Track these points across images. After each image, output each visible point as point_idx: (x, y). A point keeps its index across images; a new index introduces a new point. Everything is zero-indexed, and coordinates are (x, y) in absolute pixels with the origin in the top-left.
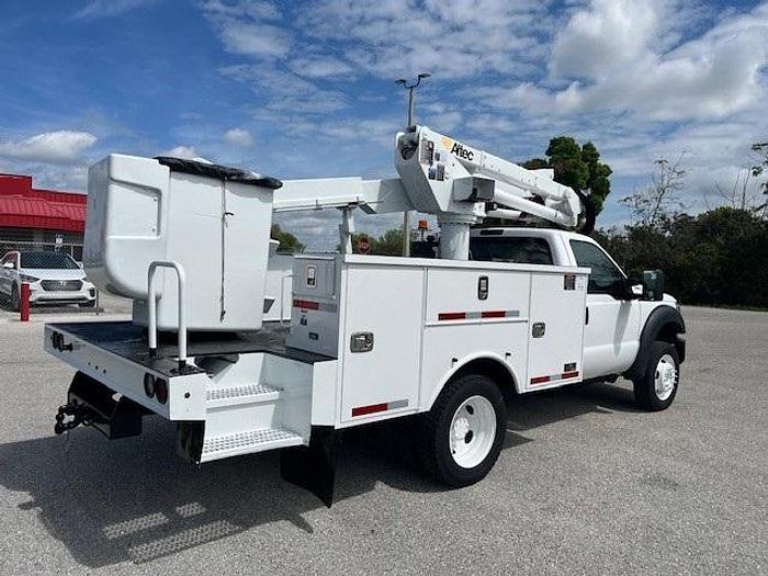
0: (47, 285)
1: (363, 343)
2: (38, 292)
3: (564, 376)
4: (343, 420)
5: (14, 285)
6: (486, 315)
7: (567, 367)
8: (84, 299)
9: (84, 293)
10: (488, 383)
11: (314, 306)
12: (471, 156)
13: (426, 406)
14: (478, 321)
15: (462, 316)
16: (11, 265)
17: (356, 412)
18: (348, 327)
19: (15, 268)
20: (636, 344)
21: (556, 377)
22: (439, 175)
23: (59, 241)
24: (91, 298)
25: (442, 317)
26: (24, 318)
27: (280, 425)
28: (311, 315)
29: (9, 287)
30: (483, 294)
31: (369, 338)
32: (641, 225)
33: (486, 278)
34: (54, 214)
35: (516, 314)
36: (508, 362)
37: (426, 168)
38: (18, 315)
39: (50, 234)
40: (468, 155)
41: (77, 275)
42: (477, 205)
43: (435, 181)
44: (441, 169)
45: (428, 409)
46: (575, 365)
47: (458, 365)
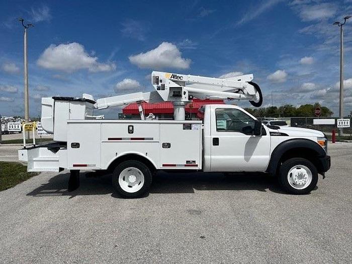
3: (185, 166)
4: (70, 168)
6: (132, 139)
7: (187, 161)
12: (181, 78)
14: (129, 141)
15: (121, 139)
17: (74, 166)
20: (267, 157)
21: (180, 165)
25: (109, 139)
30: (130, 132)
31: (78, 144)
33: (133, 126)
35: (152, 139)
36: (147, 157)
37: (155, 86)
40: (180, 78)
43: (161, 91)
44: (163, 86)
45: (106, 168)
46: (194, 162)
47: (118, 156)
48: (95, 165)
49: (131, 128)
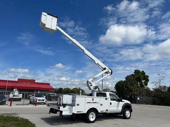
0: (39, 100)
1: (78, 105)
2: (38, 101)
4: (76, 113)
5: (34, 100)
6: (93, 103)
7: (106, 110)
8: (44, 102)
9: (44, 101)
10: (94, 111)
11: (74, 101)
13: (86, 112)
16: (33, 97)
17: (77, 112)
18: (76, 103)
19: (34, 97)
20: (121, 108)
21: (105, 111)
22: (91, 85)
23: (39, 92)
24: (45, 102)
25: (87, 103)
26: (36, 106)
27: (70, 113)
28: (73, 102)
29: (33, 100)
30: (93, 100)
31: (79, 104)
32: (156, 88)
34: (39, 87)
35: (98, 103)
36: (97, 109)
37: (90, 85)
38: (35, 105)
39: (37, 91)
41: (44, 98)
42: (97, 89)
44: (92, 85)
45: (86, 113)
46: (108, 110)
47: (90, 108)
48: (83, 112)
49: (93, 99)
